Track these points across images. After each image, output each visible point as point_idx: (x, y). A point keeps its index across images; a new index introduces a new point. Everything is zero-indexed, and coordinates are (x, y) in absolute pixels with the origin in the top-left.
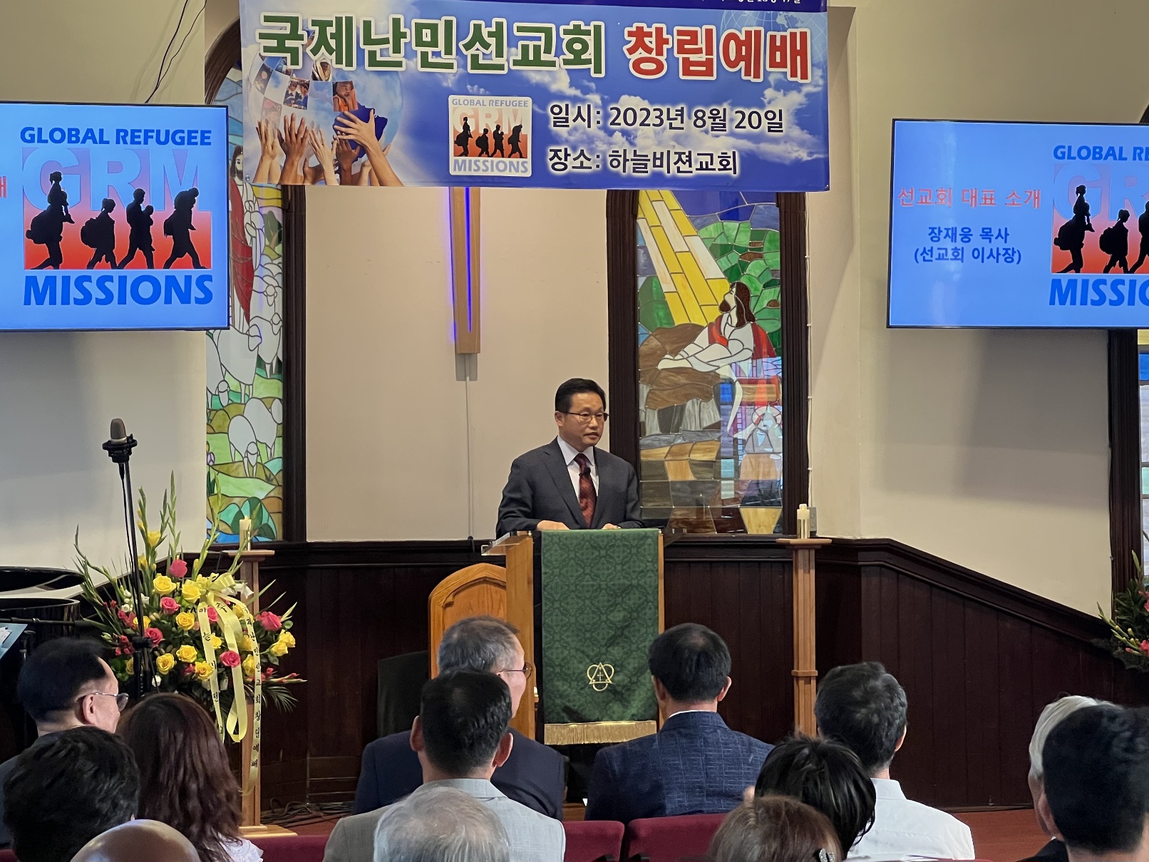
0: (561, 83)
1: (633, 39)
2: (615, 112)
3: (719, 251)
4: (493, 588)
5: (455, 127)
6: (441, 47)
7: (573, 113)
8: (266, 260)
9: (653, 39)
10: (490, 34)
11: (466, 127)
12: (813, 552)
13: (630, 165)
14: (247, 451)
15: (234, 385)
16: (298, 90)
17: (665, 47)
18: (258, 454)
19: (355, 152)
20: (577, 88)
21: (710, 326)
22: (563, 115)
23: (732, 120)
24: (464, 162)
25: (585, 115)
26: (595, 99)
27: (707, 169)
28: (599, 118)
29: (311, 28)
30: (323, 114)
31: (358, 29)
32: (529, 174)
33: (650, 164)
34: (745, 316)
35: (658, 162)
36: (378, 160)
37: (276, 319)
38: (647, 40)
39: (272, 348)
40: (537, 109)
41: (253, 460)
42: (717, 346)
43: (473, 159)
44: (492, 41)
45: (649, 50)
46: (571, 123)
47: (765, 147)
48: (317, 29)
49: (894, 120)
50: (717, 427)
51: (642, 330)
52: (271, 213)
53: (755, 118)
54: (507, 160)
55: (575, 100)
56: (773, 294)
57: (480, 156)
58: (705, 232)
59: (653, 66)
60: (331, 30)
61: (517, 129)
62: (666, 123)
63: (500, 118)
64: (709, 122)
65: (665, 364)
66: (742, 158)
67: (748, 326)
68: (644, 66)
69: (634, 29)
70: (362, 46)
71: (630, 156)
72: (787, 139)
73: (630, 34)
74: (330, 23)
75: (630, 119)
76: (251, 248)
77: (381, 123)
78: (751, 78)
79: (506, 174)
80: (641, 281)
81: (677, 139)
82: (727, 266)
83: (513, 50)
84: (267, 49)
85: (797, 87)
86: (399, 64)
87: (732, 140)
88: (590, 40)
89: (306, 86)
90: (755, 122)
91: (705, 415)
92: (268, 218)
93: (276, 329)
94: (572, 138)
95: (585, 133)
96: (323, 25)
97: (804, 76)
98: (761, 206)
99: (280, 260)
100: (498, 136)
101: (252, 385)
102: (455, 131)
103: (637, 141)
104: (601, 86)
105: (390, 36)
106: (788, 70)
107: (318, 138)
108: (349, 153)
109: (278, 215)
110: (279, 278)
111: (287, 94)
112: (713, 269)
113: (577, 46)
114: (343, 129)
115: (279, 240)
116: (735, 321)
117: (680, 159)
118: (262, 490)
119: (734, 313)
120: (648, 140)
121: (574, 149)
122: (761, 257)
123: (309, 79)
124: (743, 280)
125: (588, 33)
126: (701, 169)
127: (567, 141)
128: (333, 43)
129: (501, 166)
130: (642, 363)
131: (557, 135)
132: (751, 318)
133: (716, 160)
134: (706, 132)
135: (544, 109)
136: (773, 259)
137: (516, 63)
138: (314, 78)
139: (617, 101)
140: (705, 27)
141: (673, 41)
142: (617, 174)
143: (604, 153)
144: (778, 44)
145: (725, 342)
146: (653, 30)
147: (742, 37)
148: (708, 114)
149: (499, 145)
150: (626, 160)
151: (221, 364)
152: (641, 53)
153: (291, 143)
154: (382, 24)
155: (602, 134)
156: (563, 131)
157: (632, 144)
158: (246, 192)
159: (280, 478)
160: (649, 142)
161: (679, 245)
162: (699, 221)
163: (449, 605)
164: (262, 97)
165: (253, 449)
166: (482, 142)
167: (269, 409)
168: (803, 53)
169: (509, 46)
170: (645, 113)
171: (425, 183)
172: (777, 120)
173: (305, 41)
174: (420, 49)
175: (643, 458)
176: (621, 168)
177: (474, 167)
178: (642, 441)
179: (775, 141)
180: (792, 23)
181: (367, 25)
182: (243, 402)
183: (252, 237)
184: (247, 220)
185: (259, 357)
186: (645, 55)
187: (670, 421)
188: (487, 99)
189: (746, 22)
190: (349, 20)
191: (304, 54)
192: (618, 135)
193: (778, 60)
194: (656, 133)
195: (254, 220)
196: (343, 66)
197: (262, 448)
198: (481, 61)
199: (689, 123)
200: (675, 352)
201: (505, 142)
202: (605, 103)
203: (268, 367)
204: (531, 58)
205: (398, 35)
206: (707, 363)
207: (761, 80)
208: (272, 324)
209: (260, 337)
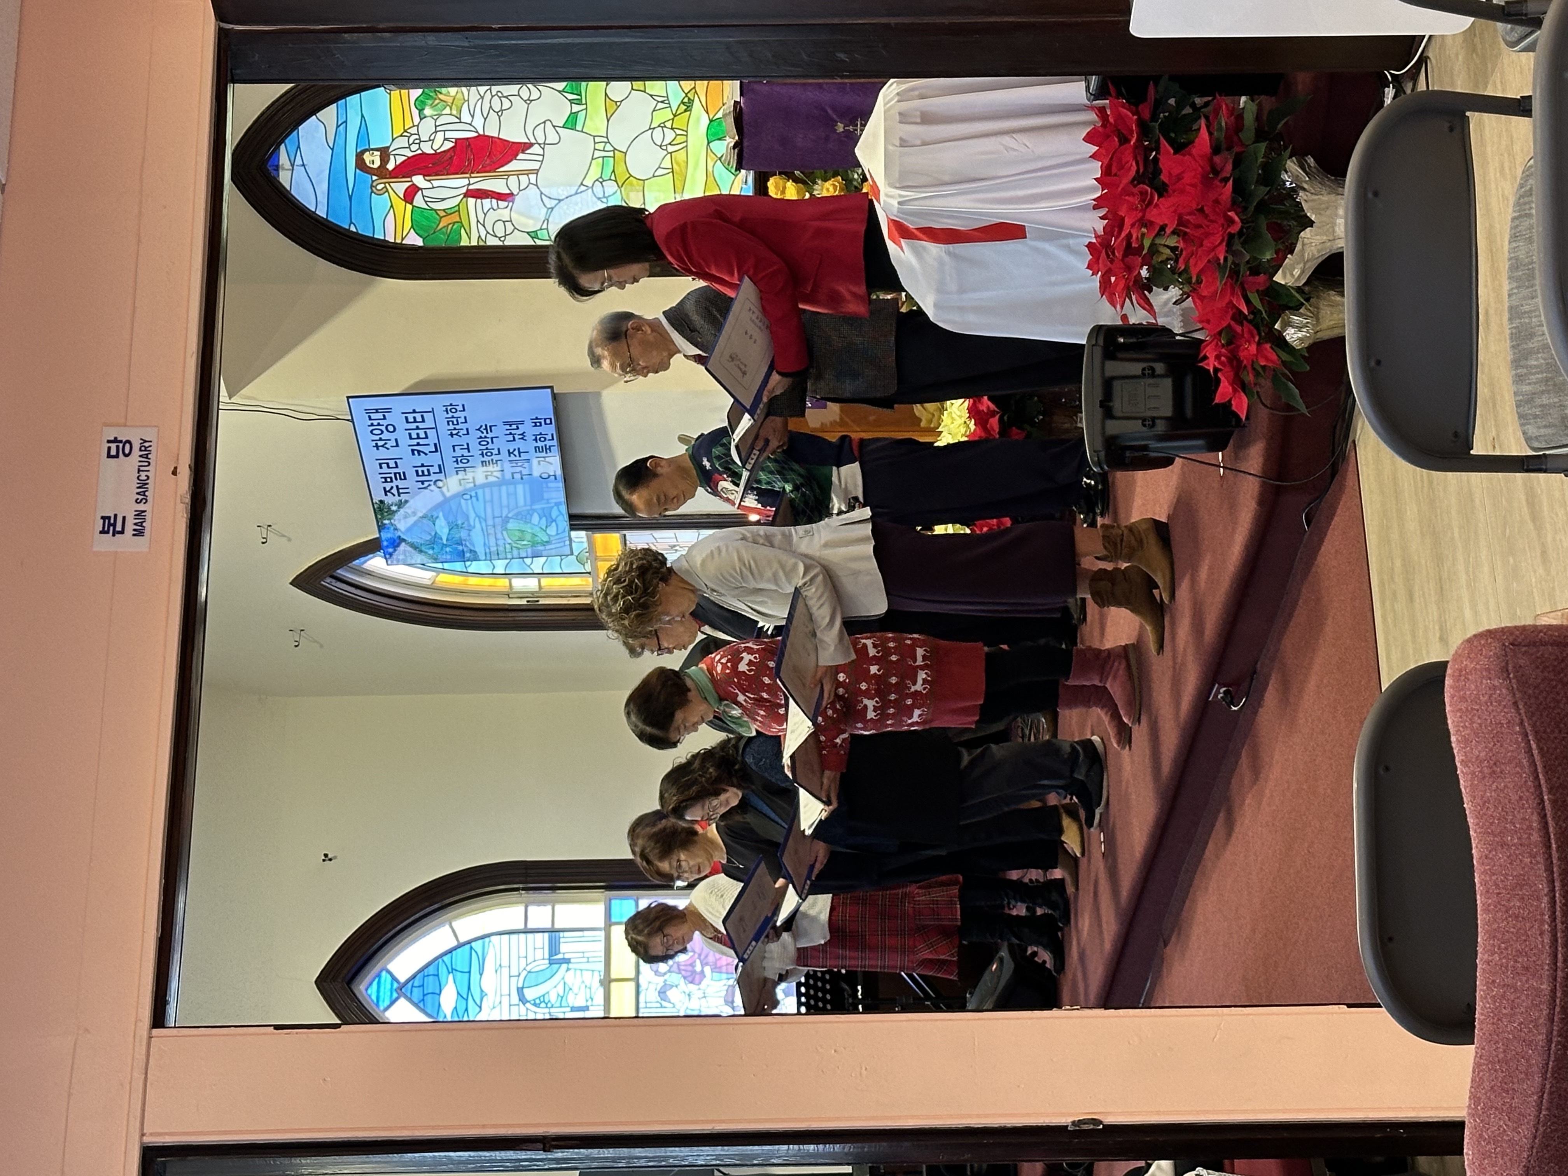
14: (661, 146)
15: (595, 173)
18: (662, 126)
37: (524, 92)
41: (670, 135)
76: (457, 139)
101: (594, 137)
159: (687, 85)
165: (658, 134)
182: (611, 154)
184: (427, 149)
197: (658, 120)
208: (529, 101)
209: (544, 122)
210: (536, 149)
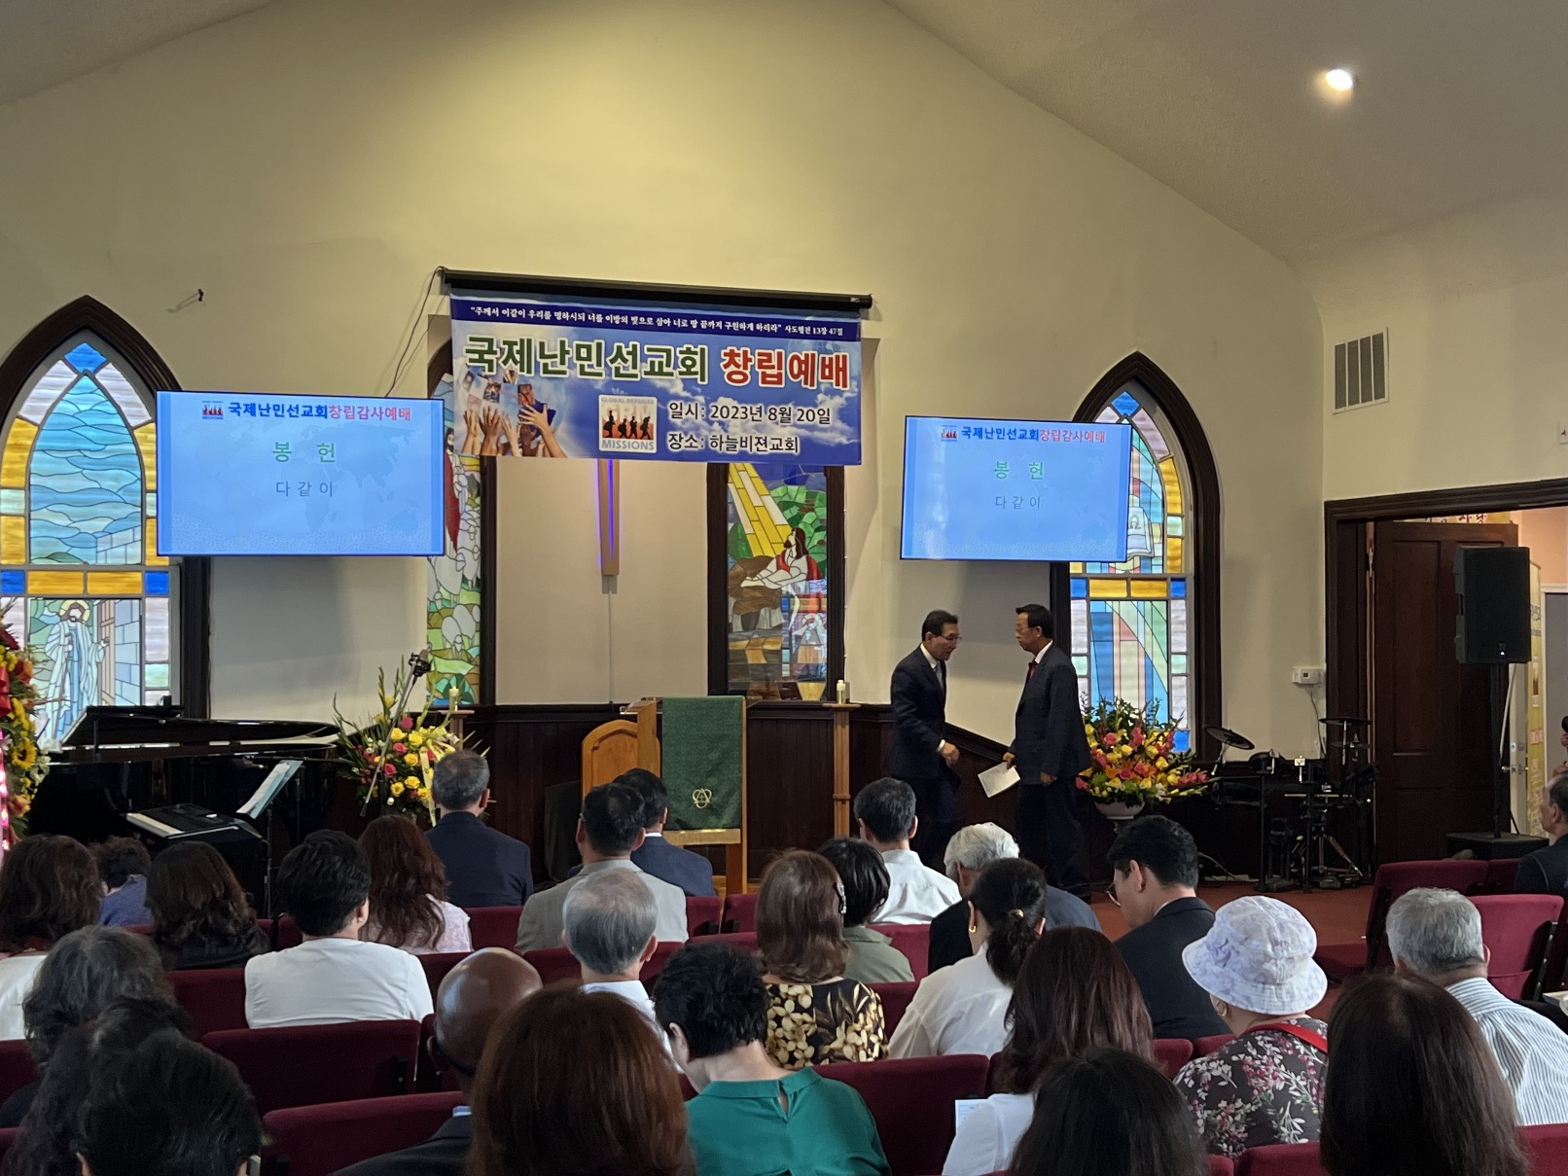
0: (678, 388)
1: (727, 358)
2: (714, 409)
3: (784, 506)
4: (627, 737)
5: (604, 417)
6: (594, 361)
7: (685, 409)
8: (468, 508)
9: (741, 358)
10: (628, 353)
11: (611, 417)
12: (848, 714)
13: (724, 446)
14: (455, 642)
15: (446, 595)
16: (493, 389)
17: (749, 364)
18: (462, 643)
19: (533, 434)
20: (688, 391)
21: (777, 557)
22: (678, 410)
23: (795, 415)
24: (609, 442)
25: (694, 411)
26: (701, 399)
27: (777, 449)
28: (704, 412)
29: (502, 346)
30: (510, 406)
31: (535, 347)
32: (654, 451)
33: (738, 445)
34: (802, 551)
35: (744, 444)
36: (550, 440)
37: (476, 550)
38: (736, 359)
39: (473, 570)
40: (661, 406)
41: (459, 647)
42: (781, 571)
43: (616, 440)
44: (630, 358)
45: (738, 366)
46: (684, 416)
47: (817, 434)
48: (506, 347)
49: (906, 417)
50: (780, 627)
51: (730, 559)
52: (472, 475)
53: (811, 414)
54: (639, 441)
55: (686, 399)
56: (821, 536)
57: (621, 437)
58: (774, 493)
59: (740, 377)
60: (516, 348)
61: (647, 420)
62: (750, 417)
63: (635, 412)
64: (779, 417)
65: (744, 584)
66: (801, 441)
67: (804, 558)
68: (734, 377)
69: (728, 351)
70: (538, 359)
71: (724, 439)
72: (833, 429)
73: (725, 354)
74: (516, 343)
75: (725, 415)
76: (457, 500)
77: (551, 414)
78: (808, 387)
79: (639, 451)
80: (730, 526)
81: (757, 428)
82: (789, 516)
83: (644, 364)
84: (471, 360)
85: (840, 393)
86: (564, 373)
87: (794, 429)
88: (697, 358)
89: (498, 386)
90: (811, 418)
91: (774, 619)
92: (470, 478)
93: (476, 556)
94: (684, 426)
95: (693, 423)
96: (510, 344)
97: (845, 386)
98: (813, 475)
99: (479, 508)
100: (633, 424)
102: (603, 420)
103: (731, 429)
104: (705, 391)
105: (558, 353)
106: (834, 381)
107: (507, 422)
108: (529, 433)
109: (477, 476)
110: (478, 521)
111: (485, 392)
112: (779, 518)
113: (689, 362)
114: (525, 417)
115: (478, 495)
116: (795, 554)
117: (759, 442)
118: (464, 668)
119: (794, 548)
120: (736, 429)
121: (686, 434)
122: (813, 510)
123: (500, 382)
124: (801, 526)
125: (696, 353)
126: (774, 449)
127: (681, 429)
128: (518, 357)
129: (635, 445)
130: (731, 583)
131: (674, 424)
132: (806, 552)
133: (784, 443)
134: (777, 423)
135: (665, 405)
136: (822, 512)
137: (646, 373)
138: (505, 381)
139: (716, 400)
140: (777, 350)
141: (755, 359)
142: (715, 452)
143: (707, 437)
144: (827, 363)
145: (788, 569)
146: (741, 352)
147: (803, 358)
148: (778, 411)
149: (634, 431)
150: (721, 442)
151: (437, 581)
152: (733, 368)
153: (488, 427)
154: (552, 344)
155: (705, 424)
156: (678, 422)
157: (726, 431)
158: (455, 461)
159: (478, 661)
160: (738, 430)
161: (757, 502)
162: (770, 485)
163: (596, 748)
164: (467, 394)
165: (459, 640)
166: (622, 428)
167: (471, 612)
168: (844, 369)
169: (641, 361)
170: (735, 410)
171: (582, 456)
172: (826, 416)
173: (498, 355)
174: (579, 363)
175: (730, 648)
176: (718, 447)
177: (616, 445)
178: (730, 636)
179: (824, 430)
180: (837, 349)
181: (542, 345)
182: (452, 607)
183: (459, 492)
184: (455, 479)
185: (464, 577)
186: (736, 369)
187: (750, 622)
188: (626, 398)
189: (806, 348)
190: (529, 341)
191: (498, 364)
192: (716, 425)
193: (827, 373)
194: (742, 424)
195: (461, 481)
196: (525, 374)
197: (465, 640)
198: (622, 371)
199: (765, 417)
200: (753, 575)
201: (638, 428)
202: (707, 402)
203: (470, 583)
204: (657, 370)
205: (564, 352)
206: (775, 583)
207: (815, 388)
208: (473, 552)
209: (464, 561)
210: (455, 554)
